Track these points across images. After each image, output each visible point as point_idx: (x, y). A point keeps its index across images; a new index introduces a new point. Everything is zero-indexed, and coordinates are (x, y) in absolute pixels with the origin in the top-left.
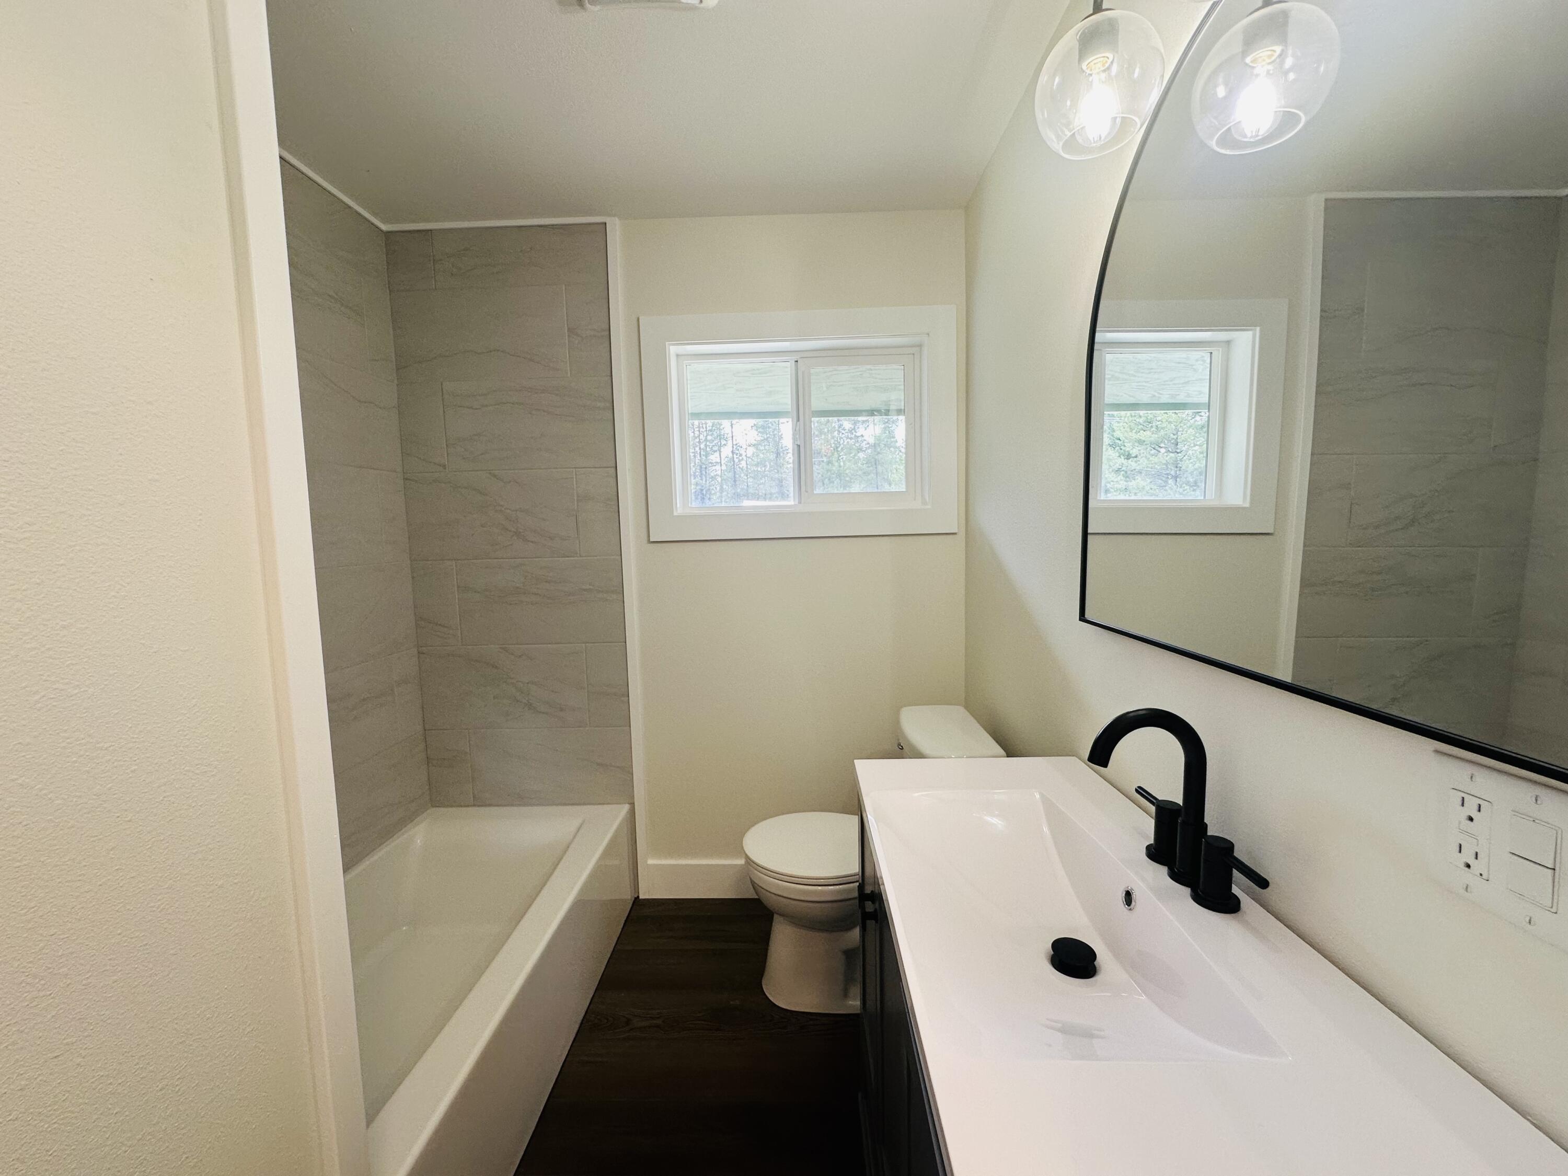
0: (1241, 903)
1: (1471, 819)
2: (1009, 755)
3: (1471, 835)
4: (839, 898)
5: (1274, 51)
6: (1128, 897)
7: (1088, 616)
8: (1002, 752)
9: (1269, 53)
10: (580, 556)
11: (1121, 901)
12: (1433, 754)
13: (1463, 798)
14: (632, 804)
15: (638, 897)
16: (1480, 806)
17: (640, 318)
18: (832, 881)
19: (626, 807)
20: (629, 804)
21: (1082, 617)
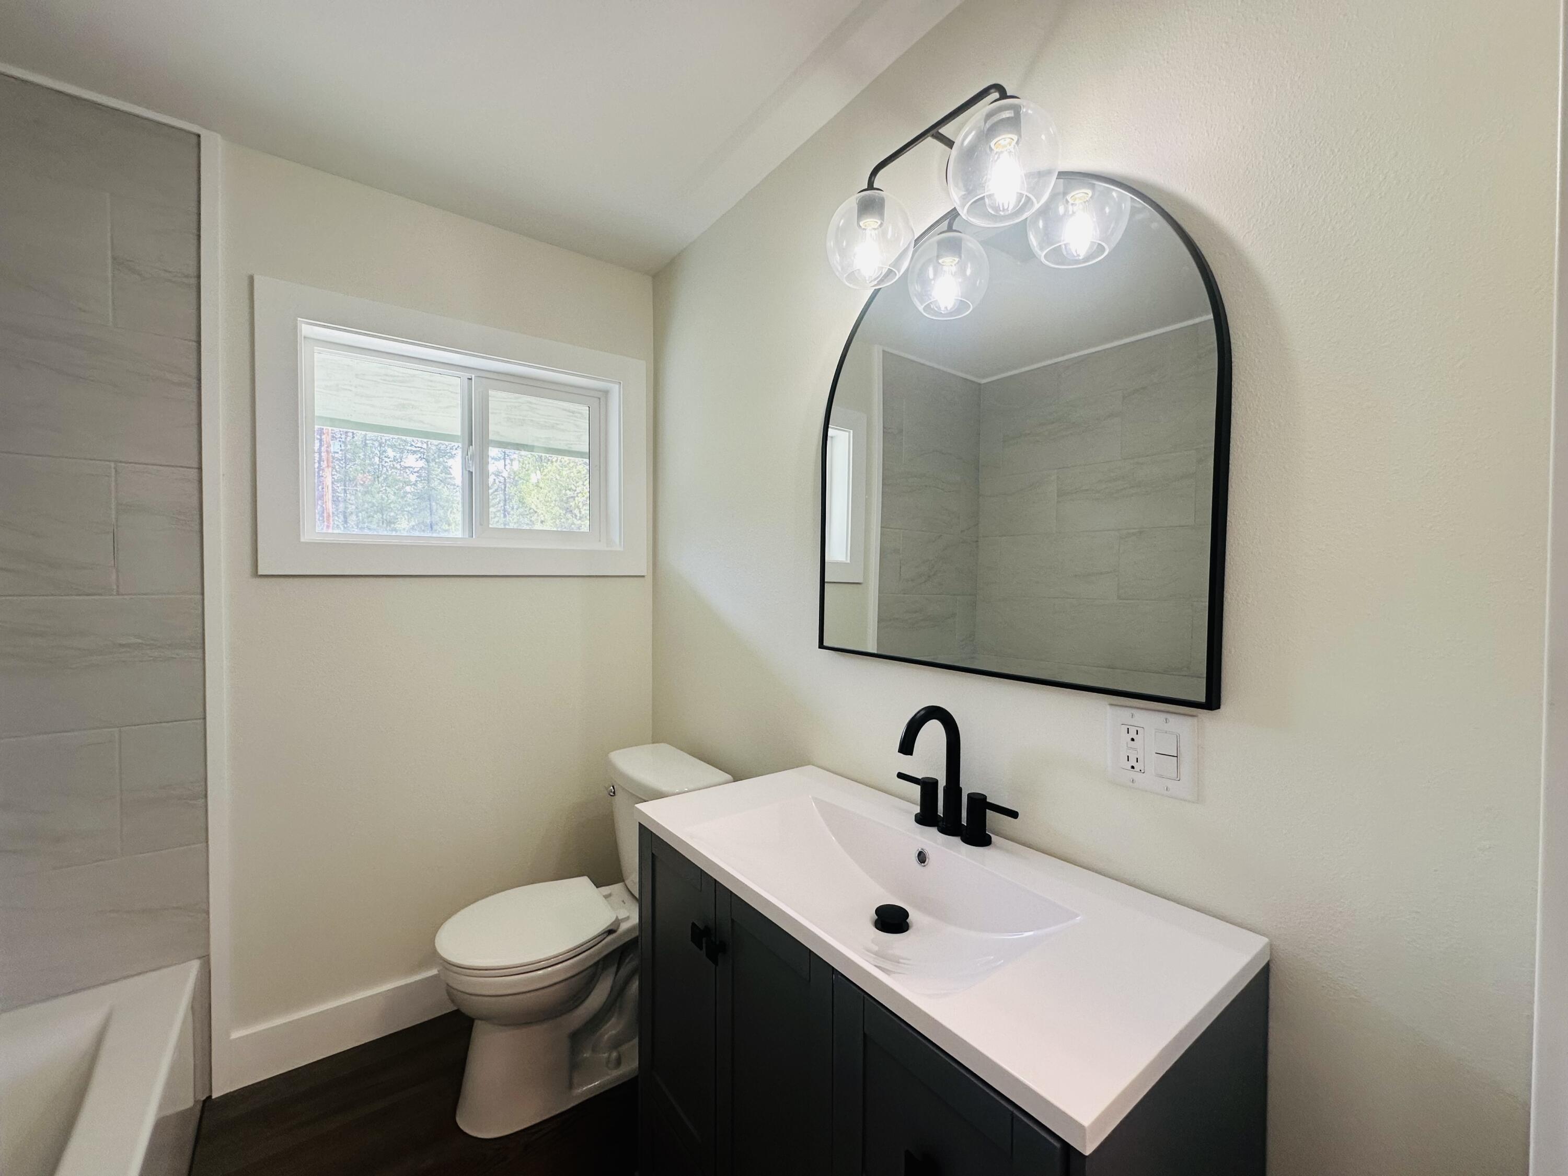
0: (992, 839)
1: (1133, 740)
2: (736, 779)
3: (1135, 749)
4: (569, 975)
5: (954, 260)
6: (922, 857)
7: (825, 644)
8: (728, 777)
9: (951, 260)
10: (118, 595)
11: (916, 862)
12: (1108, 706)
13: (1128, 729)
14: (206, 961)
15: (210, 1096)
16: (1137, 731)
17: (256, 278)
18: (561, 958)
19: (194, 966)
20: (199, 958)
21: (821, 646)
